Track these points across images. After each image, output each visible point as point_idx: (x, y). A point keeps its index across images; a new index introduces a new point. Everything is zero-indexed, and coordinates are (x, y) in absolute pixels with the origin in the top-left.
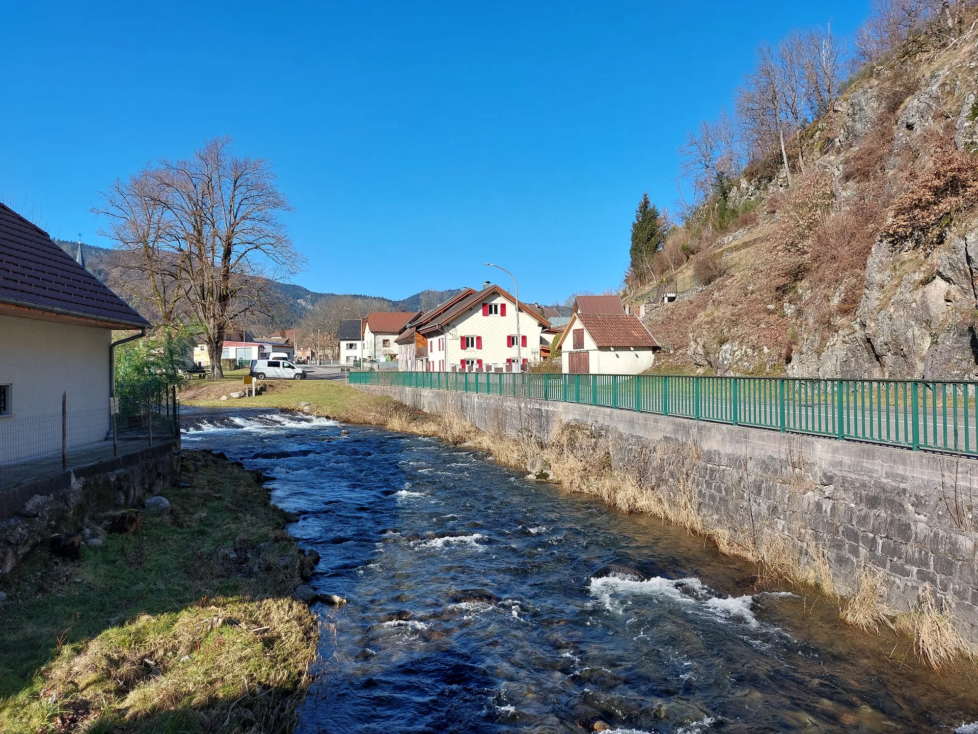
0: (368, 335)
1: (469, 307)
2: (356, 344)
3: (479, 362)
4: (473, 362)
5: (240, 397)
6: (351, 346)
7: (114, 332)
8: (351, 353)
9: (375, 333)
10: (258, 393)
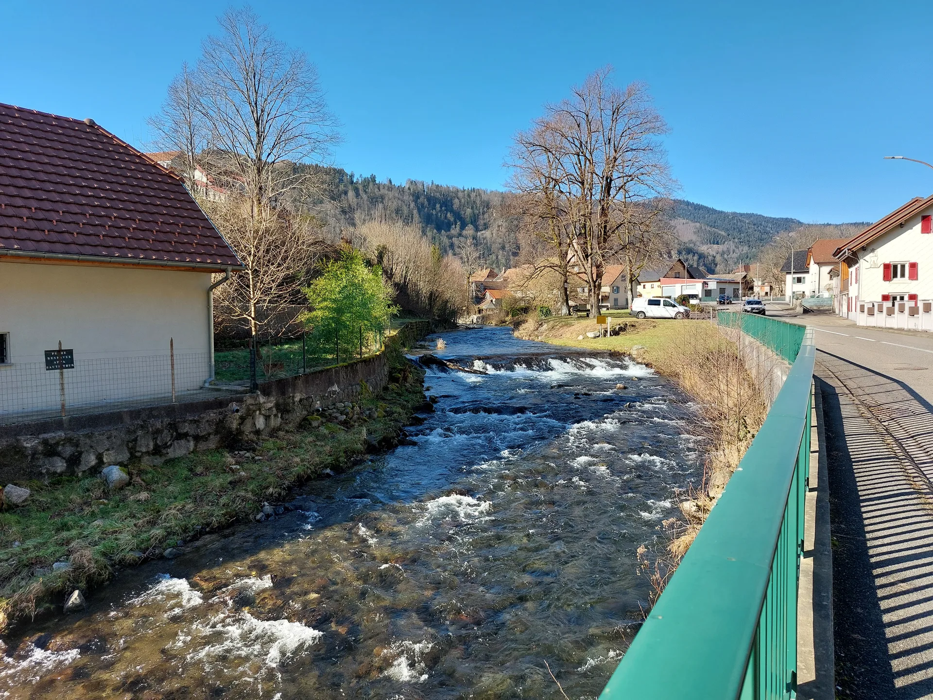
0: (813, 267)
1: (898, 222)
2: (804, 278)
3: (913, 297)
4: (902, 298)
5: (595, 338)
6: (799, 280)
7: (213, 275)
8: (799, 287)
9: (820, 264)
10: (615, 333)
